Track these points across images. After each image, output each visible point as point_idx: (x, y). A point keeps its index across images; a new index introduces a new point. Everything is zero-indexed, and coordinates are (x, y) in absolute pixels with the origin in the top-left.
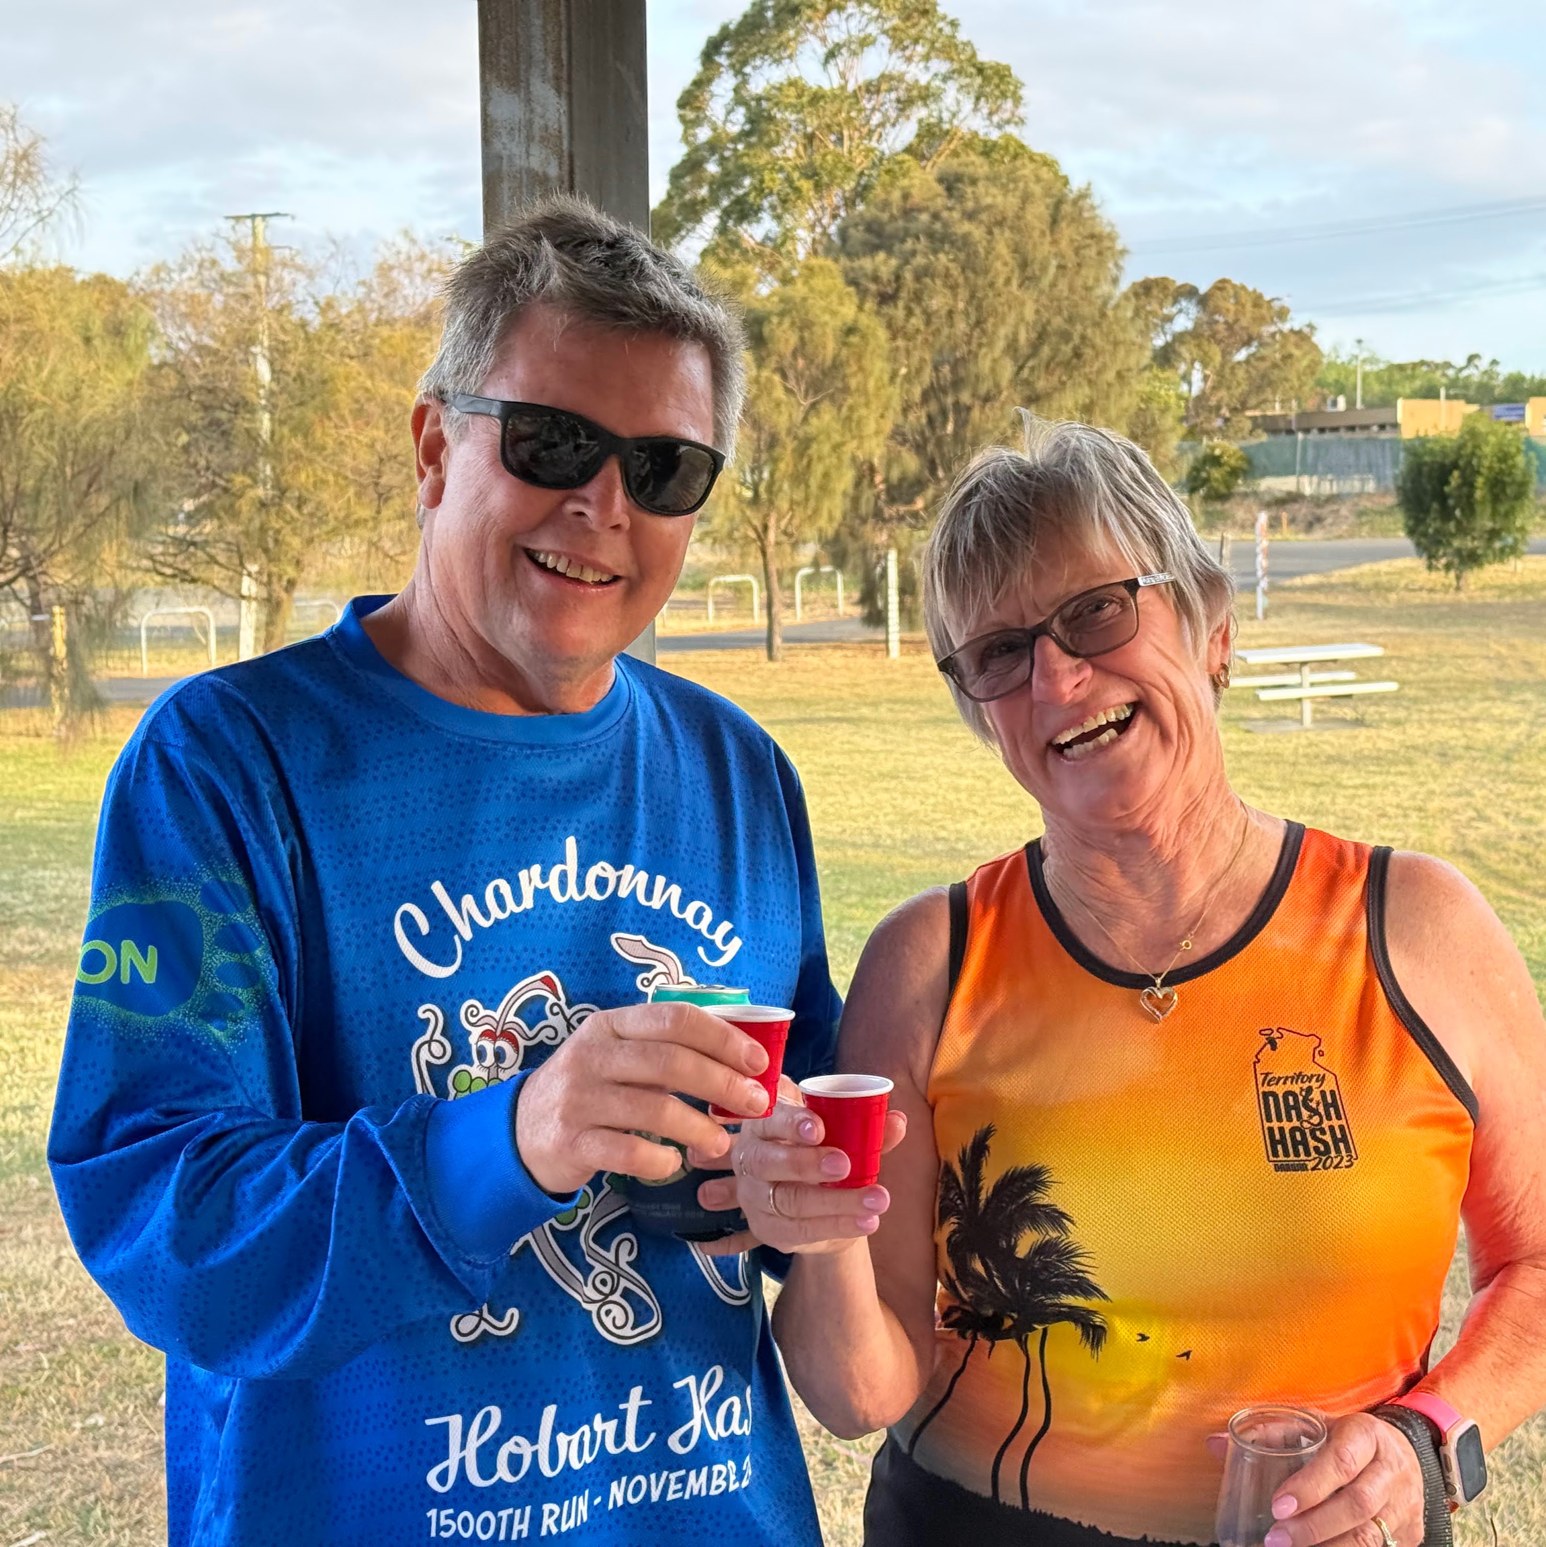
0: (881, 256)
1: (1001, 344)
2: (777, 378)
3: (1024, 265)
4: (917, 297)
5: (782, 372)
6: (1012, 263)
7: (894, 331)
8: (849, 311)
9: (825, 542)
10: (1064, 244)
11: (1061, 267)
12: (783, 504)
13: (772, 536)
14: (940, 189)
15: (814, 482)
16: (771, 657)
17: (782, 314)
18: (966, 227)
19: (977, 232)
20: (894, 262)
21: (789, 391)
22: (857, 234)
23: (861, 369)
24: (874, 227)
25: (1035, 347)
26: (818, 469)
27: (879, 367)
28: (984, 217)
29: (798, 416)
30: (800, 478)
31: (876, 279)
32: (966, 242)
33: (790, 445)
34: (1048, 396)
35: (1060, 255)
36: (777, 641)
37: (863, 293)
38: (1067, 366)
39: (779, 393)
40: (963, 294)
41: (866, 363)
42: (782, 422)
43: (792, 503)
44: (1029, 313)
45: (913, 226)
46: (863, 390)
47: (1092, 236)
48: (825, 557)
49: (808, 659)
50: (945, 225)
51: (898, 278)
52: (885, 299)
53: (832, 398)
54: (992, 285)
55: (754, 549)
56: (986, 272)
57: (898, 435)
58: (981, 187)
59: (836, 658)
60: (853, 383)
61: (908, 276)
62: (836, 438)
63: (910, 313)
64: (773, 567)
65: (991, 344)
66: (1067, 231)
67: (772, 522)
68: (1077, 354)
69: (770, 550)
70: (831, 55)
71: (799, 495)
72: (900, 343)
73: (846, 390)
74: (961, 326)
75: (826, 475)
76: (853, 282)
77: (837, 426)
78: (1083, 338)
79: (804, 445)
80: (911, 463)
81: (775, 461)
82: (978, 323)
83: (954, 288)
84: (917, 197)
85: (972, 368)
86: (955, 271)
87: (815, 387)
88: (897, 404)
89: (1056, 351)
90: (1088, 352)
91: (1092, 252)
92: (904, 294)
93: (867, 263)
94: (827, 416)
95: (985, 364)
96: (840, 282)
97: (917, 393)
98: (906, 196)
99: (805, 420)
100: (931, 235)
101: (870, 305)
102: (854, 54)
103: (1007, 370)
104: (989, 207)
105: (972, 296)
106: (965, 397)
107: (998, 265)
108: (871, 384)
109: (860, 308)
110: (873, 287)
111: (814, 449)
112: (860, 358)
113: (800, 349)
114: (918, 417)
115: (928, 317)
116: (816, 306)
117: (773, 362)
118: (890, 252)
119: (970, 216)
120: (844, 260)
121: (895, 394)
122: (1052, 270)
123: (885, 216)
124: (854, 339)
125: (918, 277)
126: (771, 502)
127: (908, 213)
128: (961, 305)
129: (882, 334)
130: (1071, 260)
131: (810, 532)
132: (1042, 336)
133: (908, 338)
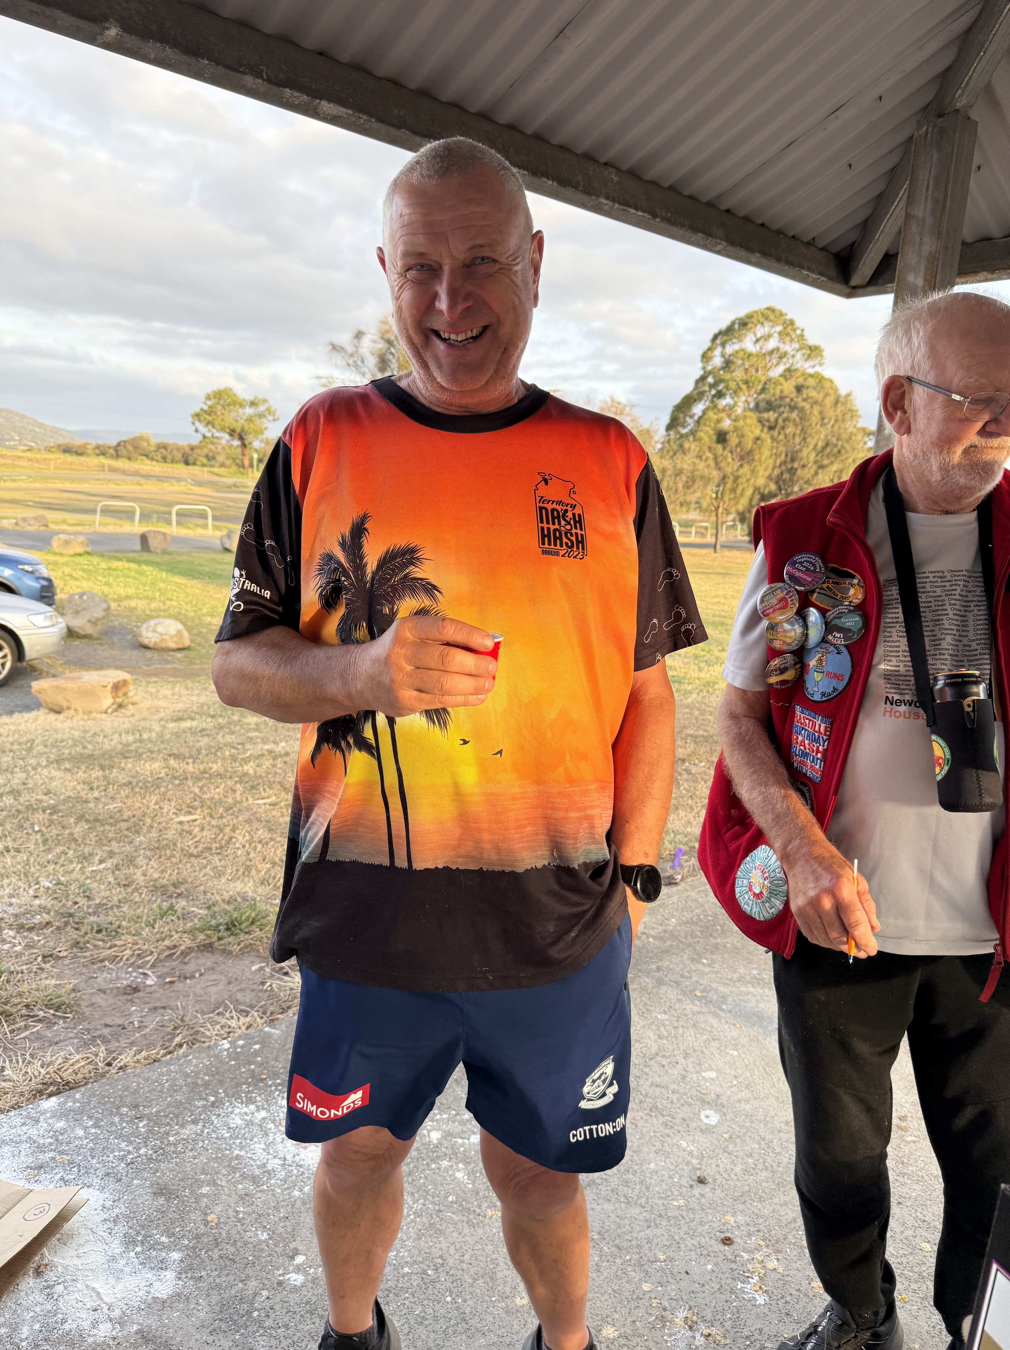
0: (771, 413)
1: (811, 447)
2: (729, 455)
3: (823, 419)
4: (783, 428)
5: (731, 452)
6: (819, 418)
7: (773, 439)
8: (757, 432)
9: (739, 513)
10: (838, 411)
11: (836, 421)
12: (726, 498)
13: (720, 510)
14: (794, 390)
15: (739, 491)
16: (715, 552)
17: (734, 431)
18: (803, 404)
19: (807, 406)
20: (776, 415)
21: (733, 459)
22: (763, 405)
23: (760, 453)
24: (769, 403)
25: (824, 448)
26: (740, 487)
27: (766, 452)
28: (810, 400)
29: (735, 468)
30: (733, 490)
31: (768, 421)
32: (802, 410)
33: (732, 478)
34: (826, 466)
35: (837, 416)
36: (718, 546)
37: (763, 426)
38: (835, 456)
39: (730, 460)
40: (799, 428)
41: (762, 450)
42: (729, 470)
43: (730, 499)
44: (822, 436)
45: (783, 403)
46: (760, 460)
47: (850, 410)
48: (737, 518)
49: (727, 553)
50: (796, 403)
51: (776, 421)
52: (771, 428)
53: (748, 462)
54: (810, 425)
55: (714, 514)
56: (809, 420)
57: (770, 478)
58: (810, 390)
59: (738, 554)
60: (756, 457)
61: (780, 420)
62: (749, 476)
63: (779, 433)
64: (720, 521)
65: (808, 447)
66: (840, 407)
67: (721, 505)
68: (839, 452)
69: (719, 515)
70: (758, 340)
71: (732, 496)
72: (775, 444)
73: (753, 460)
74: (797, 440)
75: (743, 490)
76: (760, 421)
77: (749, 472)
78: (842, 446)
79: (737, 478)
80: (773, 487)
81: (725, 484)
82: (804, 439)
83: (796, 426)
84: (786, 392)
85: (799, 455)
86: (798, 420)
87: (742, 458)
88: (771, 467)
89: (832, 450)
90: (843, 452)
91: (849, 416)
92: (778, 427)
93: (766, 415)
94: (746, 469)
95: (804, 453)
96: (755, 421)
97: (778, 463)
98: (782, 392)
99: (738, 470)
100: (790, 406)
101: (766, 430)
102: (766, 340)
103: (812, 456)
104: (812, 397)
105: (803, 430)
106: (796, 465)
107: (813, 418)
108: (763, 458)
109: (762, 431)
110: (767, 424)
111: (740, 481)
112: (760, 448)
113: (739, 445)
114: (777, 472)
115: (786, 436)
116: (746, 430)
117: (728, 449)
118: (775, 412)
119: (804, 400)
120: (758, 414)
121: (771, 462)
122: (833, 421)
123: (773, 399)
124: (759, 442)
125: (784, 420)
126: (722, 498)
127: (782, 398)
128: (798, 432)
129: (769, 441)
130: (840, 418)
131: (733, 510)
132: (827, 445)
133: (778, 442)
